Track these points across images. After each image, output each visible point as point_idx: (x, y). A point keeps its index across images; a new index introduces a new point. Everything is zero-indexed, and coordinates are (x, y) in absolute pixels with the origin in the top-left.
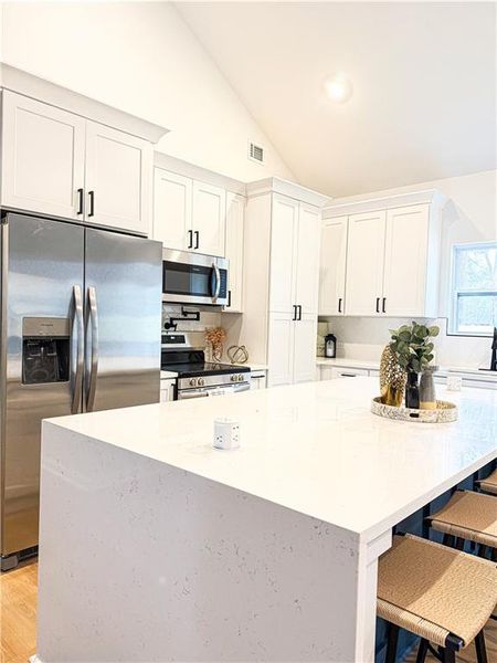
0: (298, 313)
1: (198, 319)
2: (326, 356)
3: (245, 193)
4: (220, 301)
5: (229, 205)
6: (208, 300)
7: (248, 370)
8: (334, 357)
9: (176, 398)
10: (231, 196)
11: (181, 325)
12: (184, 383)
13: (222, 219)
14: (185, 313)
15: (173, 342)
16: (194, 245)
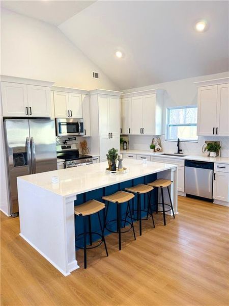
0: (111, 135)
1: (75, 140)
3: (88, 94)
4: (81, 134)
5: (83, 98)
6: (77, 134)
7: (92, 157)
8: (126, 149)
9: (65, 168)
10: (84, 96)
11: (69, 142)
12: (68, 163)
14: (69, 138)
15: (66, 148)
16: (70, 115)
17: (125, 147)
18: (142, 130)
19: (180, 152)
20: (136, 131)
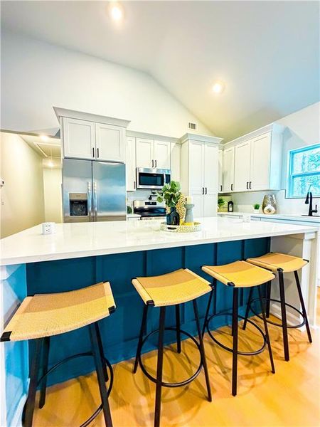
0: (205, 191)
2: (228, 211)
3: (180, 142)
5: (172, 147)
6: (161, 187)
8: (232, 211)
10: (173, 144)
13: (169, 153)
14: (154, 193)
15: (151, 204)
17: (231, 209)
18: (249, 185)
19: (313, 214)
20: (240, 187)
